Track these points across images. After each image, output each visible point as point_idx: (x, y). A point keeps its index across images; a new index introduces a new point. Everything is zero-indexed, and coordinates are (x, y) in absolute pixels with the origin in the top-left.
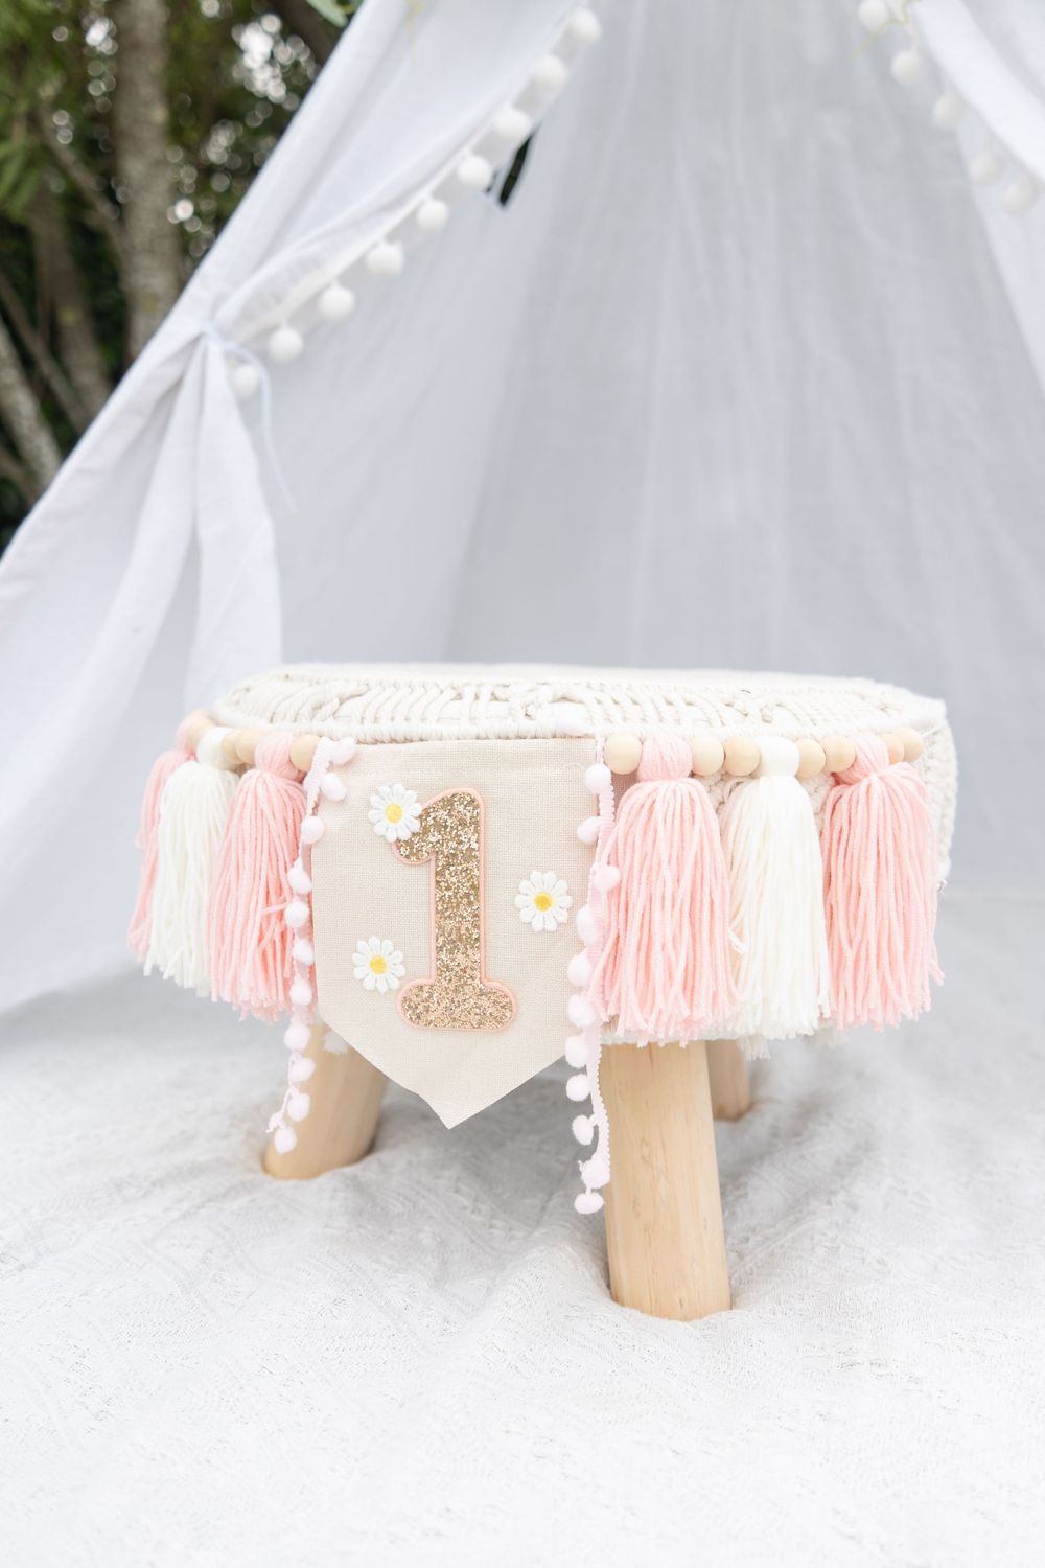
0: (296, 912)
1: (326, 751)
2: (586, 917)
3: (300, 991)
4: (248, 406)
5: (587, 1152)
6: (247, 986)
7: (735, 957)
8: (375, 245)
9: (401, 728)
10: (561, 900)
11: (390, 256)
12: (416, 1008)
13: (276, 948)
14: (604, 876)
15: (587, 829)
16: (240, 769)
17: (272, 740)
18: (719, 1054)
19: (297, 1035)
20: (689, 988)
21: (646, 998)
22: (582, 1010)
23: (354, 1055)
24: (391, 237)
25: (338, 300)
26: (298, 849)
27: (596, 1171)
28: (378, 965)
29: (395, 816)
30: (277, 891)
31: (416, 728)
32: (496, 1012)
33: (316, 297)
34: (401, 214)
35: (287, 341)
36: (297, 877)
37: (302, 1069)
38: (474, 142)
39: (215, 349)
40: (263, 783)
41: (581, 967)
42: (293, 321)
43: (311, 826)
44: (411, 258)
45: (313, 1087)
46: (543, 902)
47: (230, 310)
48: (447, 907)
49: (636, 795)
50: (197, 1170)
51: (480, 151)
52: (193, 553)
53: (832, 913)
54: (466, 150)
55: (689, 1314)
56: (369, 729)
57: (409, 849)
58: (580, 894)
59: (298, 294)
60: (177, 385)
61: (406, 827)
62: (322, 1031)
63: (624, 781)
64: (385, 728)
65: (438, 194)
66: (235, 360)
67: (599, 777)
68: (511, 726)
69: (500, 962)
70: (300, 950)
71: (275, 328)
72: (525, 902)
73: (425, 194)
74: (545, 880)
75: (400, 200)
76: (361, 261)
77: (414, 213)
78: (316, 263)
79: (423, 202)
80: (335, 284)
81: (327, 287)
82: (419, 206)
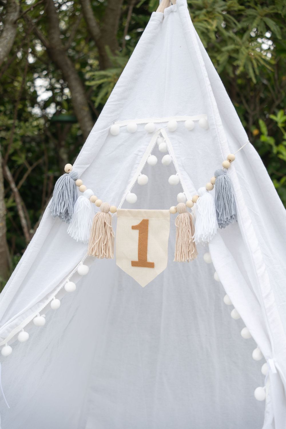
8: (36, 316)
11: (41, 320)
24: (41, 313)
25: (24, 336)
33: (18, 334)
34: (47, 302)
35: (7, 350)
38: (70, 275)
42: (10, 343)
44: (47, 320)
51: (72, 279)
54: (67, 280)
71: (4, 345)
73: (53, 296)
75: (46, 297)
76: (32, 322)
77: (50, 303)
78: (17, 325)
79: (53, 299)
80: (23, 330)
81: (21, 331)
82: (51, 301)
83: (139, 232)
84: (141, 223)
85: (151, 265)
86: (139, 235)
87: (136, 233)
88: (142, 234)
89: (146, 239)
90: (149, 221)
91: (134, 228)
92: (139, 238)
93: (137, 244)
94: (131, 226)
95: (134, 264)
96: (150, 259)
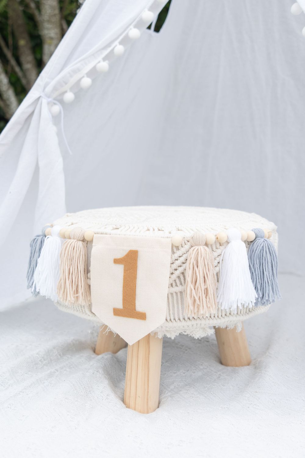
4: (56, 119)
8: (99, 62)
11: (104, 66)
24: (104, 59)
25: (87, 82)
33: (80, 80)
34: (109, 49)
35: (69, 96)
38: (134, 23)
39: (44, 101)
42: (71, 89)
44: (111, 66)
47: (49, 89)
51: (136, 26)
52: (37, 169)
54: (132, 27)
59: (73, 81)
60: (33, 113)
65: (120, 43)
66: (51, 104)
71: (66, 92)
73: (117, 43)
75: (109, 45)
76: (94, 68)
77: (113, 50)
78: (79, 70)
79: (116, 46)
80: (85, 76)
81: (83, 77)
82: (115, 47)
83: (125, 267)
84: (127, 255)
85: (142, 316)
86: (125, 272)
87: (120, 269)
88: (128, 271)
89: (135, 278)
90: (138, 252)
91: (116, 261)
92: (124, 276)
93: (122, 285)
94: (113, 259)
95: (117, 312)
96: (140, 307)
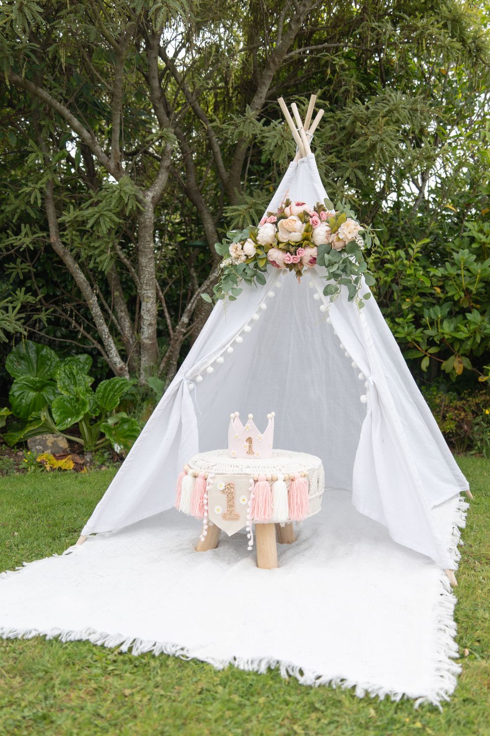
0: (205, 501)
1: (210, 475)
2: (250, 503)
3: (206, 514)
4: (191, 392)
5: (250, 539)
6: (197, 513)
7: (272, 509)
8: (218, 358)
9: (222, 472)
10: (247, 500)
11: (221, 360)
12: (224, 517)
13: (202, 507)
14: (252, 496)
15: (250, 489)
16: (195, 477)
17: (201, 473)
18: (277, 526)
19: (205, 521)
20: (265, 514)
21: (258, 515)
22: (249, 517)
23: (215, 526)
24: (221, 356)
25: (210, 370)
26: (205, 491)
27: (251, 543)
28: (218, 510)
29: (221, 486)
30: (202, 498)
31: (224, 472)
32: (236, 518)
33: (207, 368)
34: (224, 350)
35: (200, 378)
36: (205, 496)
37: (206, 527)
39: (185, 382)
40: (199, 480)
41: (249, 510)
42: (201, 374)
43: (208, 488)
44: (226, 360)
45: (207, 530)
46: (244, 500)
47: (188, 374)
48: (229, 501)
49: (257, 484)
50: (184, 549)
52: (180, 424)
53: (289, 499)
54: (237, 336)
55: (269, 568)
56: (217, 472)
57: (223, 491)
58: (249, 499)
59: (202, 369)
60: (178, 389)
61: (222, 488)
62: (209, 521)
63: (256, 481)
64: (219, 472)
65: (231, 346)
66: (189, 384)
67: (252, 481)
68: (239, 472)
69: (237, 510)
70: (206, 507)
71: (197, 376)
72: (241, 500)
73: (228, 345)
74: (245, 497)
75: (224, 346)
76: (216, 361)
77: (227, 350)
78: (206, 363)
80: (210, 366)
82: (228, 348)
